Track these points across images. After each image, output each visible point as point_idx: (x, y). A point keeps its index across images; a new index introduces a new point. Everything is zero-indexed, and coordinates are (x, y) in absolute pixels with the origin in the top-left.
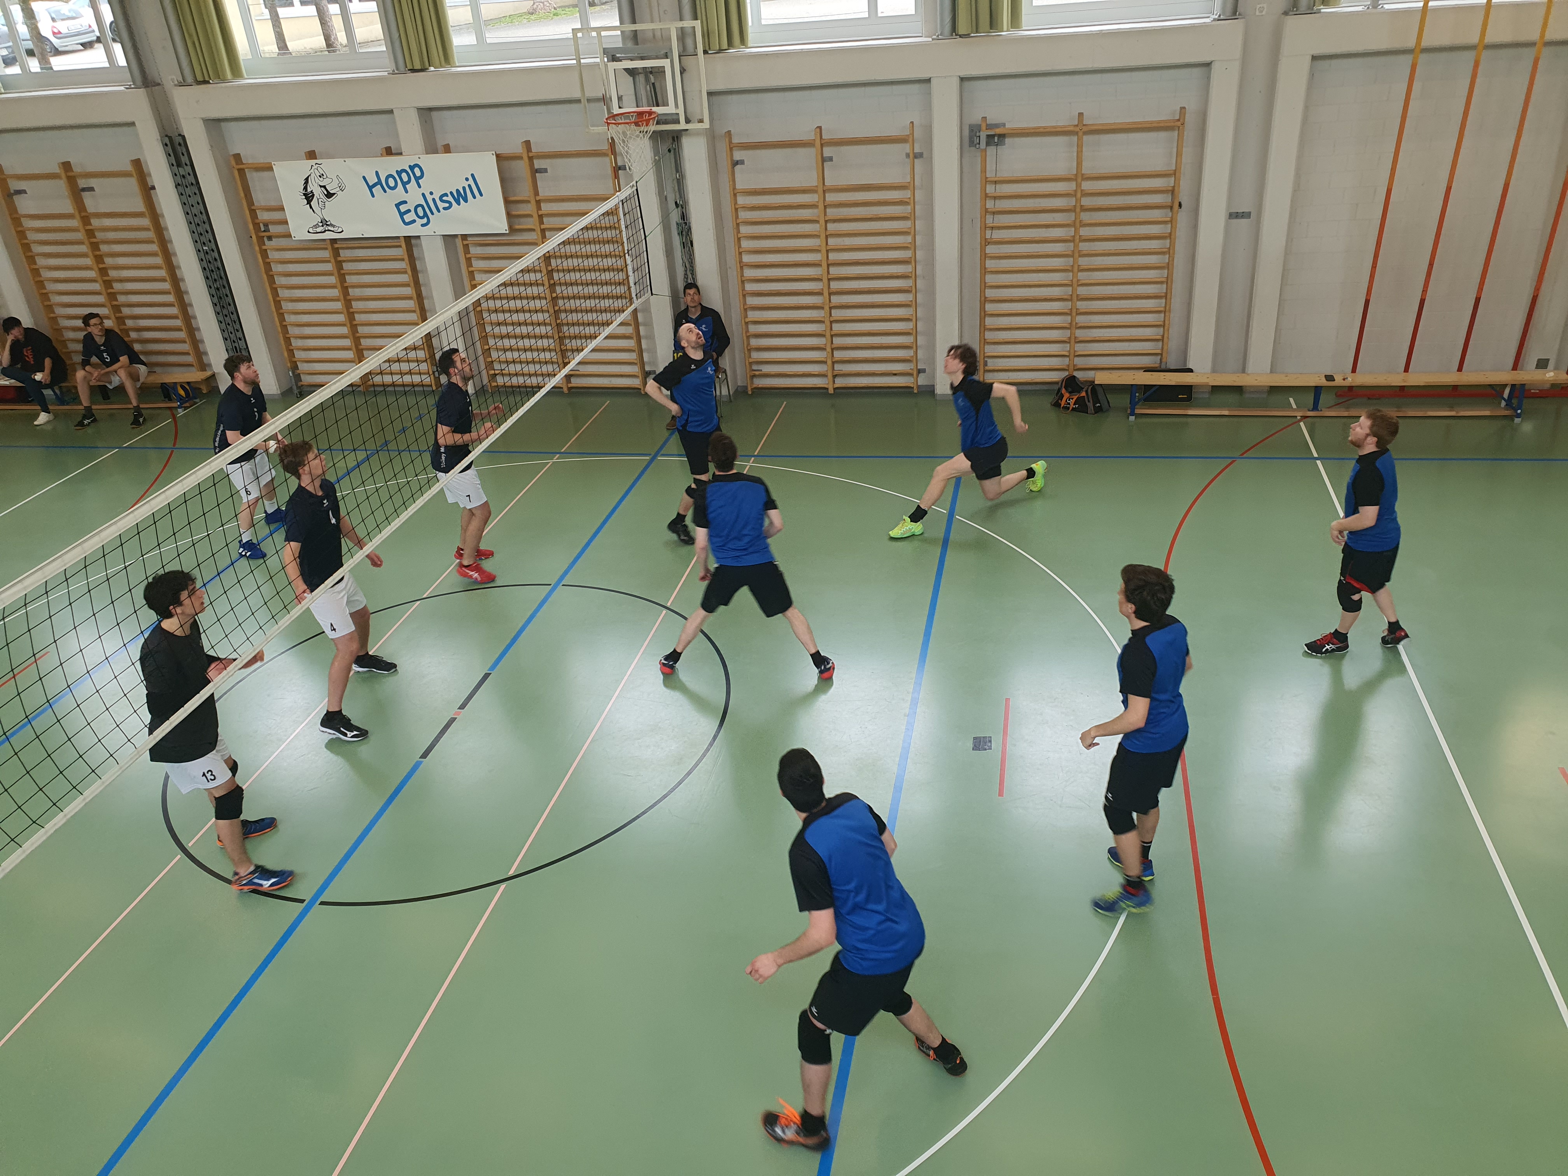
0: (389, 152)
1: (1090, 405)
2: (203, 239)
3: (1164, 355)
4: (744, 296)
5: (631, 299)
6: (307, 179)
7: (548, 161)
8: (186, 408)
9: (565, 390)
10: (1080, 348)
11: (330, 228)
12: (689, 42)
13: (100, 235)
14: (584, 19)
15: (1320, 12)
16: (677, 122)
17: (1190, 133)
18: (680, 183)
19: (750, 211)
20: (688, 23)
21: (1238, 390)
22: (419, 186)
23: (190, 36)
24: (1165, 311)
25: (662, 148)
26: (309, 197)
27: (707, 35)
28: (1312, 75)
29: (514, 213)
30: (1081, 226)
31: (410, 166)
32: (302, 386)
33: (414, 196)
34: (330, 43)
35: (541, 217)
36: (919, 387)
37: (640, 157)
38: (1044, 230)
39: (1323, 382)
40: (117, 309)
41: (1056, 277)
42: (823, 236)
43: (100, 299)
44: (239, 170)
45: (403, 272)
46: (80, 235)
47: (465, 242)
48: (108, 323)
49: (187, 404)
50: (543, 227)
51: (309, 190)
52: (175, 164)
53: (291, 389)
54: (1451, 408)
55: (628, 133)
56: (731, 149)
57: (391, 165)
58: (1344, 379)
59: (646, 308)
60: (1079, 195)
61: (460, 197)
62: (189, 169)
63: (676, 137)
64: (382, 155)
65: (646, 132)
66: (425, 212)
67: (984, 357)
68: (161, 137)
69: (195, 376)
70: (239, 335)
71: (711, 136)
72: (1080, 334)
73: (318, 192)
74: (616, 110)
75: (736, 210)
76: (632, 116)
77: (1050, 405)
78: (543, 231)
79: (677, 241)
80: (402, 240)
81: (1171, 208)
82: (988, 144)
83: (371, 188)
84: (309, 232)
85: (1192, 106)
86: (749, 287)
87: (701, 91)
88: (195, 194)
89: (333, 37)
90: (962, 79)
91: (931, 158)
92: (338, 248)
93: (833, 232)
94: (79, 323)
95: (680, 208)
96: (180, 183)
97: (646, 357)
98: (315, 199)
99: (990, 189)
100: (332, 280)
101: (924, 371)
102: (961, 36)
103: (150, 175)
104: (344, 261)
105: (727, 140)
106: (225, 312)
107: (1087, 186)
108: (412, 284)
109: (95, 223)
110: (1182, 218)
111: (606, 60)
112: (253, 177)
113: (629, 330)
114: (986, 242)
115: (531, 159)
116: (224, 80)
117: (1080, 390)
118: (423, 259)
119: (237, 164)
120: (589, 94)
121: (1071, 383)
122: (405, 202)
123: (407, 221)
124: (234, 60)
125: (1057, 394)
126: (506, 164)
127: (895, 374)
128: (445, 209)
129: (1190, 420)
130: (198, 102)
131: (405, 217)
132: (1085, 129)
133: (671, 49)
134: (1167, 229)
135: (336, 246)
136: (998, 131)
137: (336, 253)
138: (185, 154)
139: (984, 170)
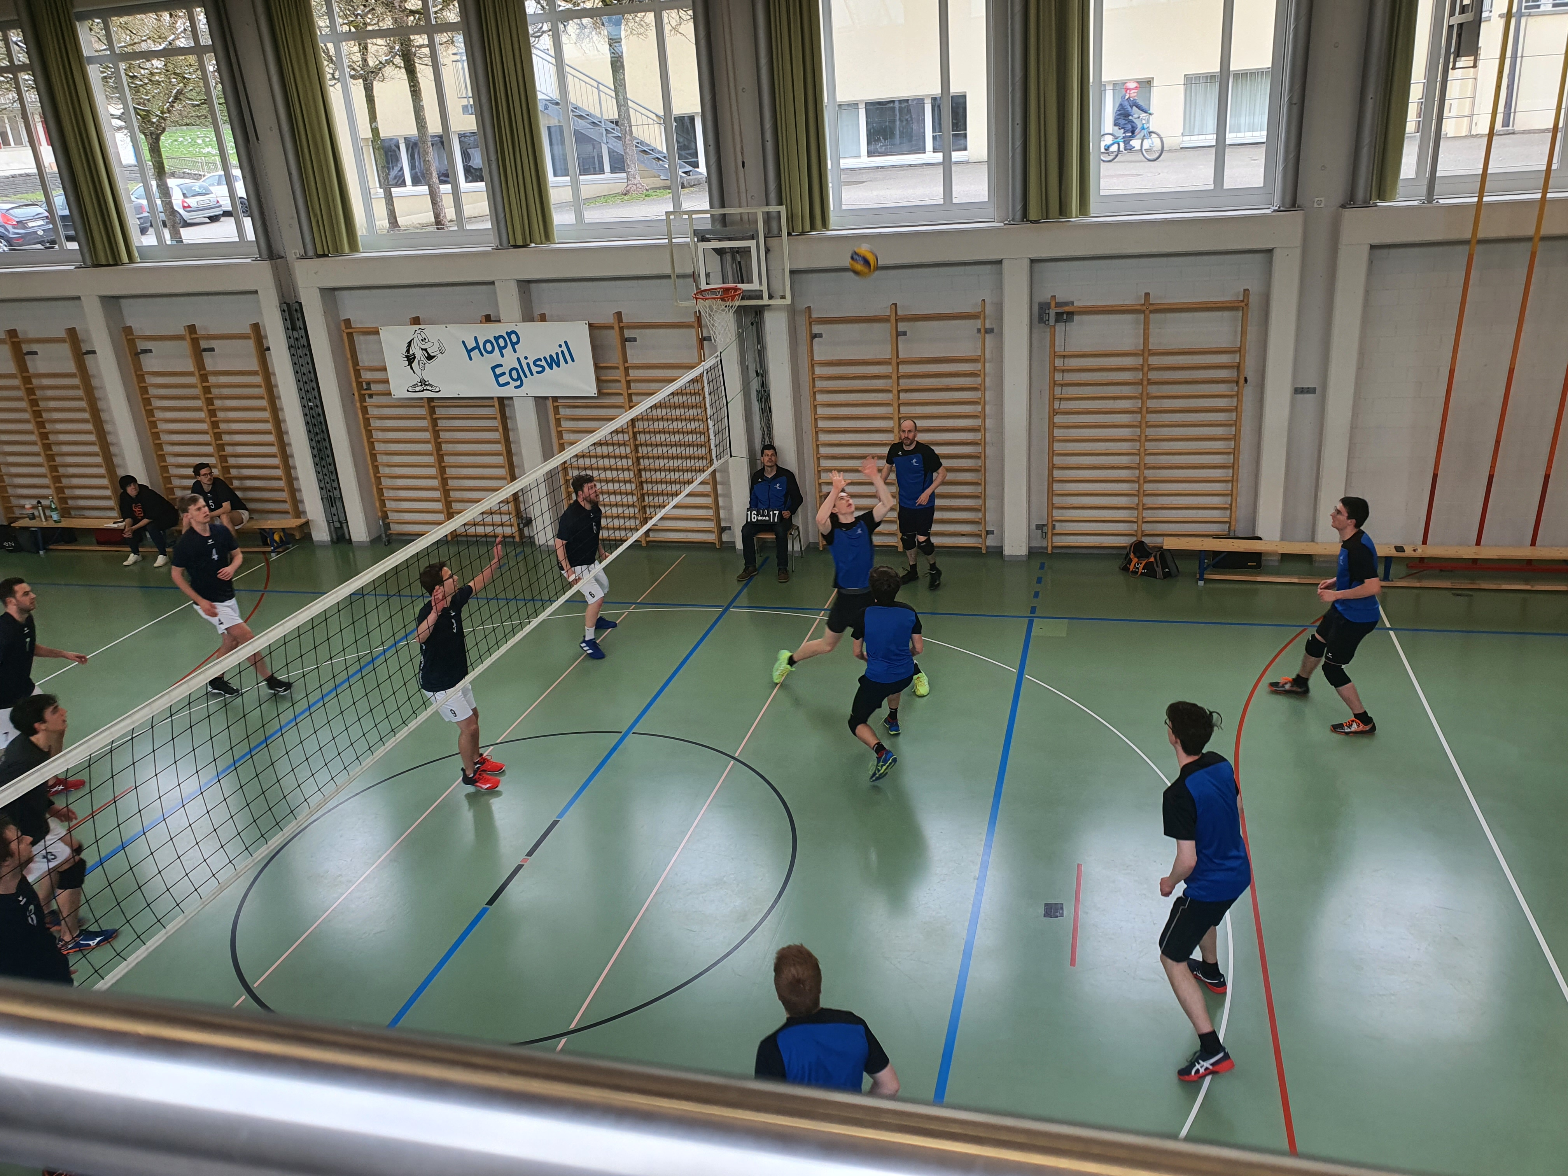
0: (488, 319)
1: (1159, 570)
2: (309, 396)
3: (1233, 523)
4: (818, 459)
5: (711, 460)
6: (410, 343)
7: (637, 331)
8: (279, 553)
9: (644, 544)
10: (1148, 515)
11: (428, 388)
12: (774, 225)
13: (215, 391)
14: (677, 202)
15: (1377, 206)
16: (762, 298)
17: (1254, 313)
18: (761, 354)
19: (826, 380)
20: (773, 209)
21: (1307, 558)
22: (515, 351)
23: (315, 215)
24: (1233, 481)
25: (747, 321)
26: (410, 359)
27: (791, 218)
28: (1371, 262)
29: (603, 378)
30: (1148, 398)
31: (507, 333)
32: (391, 534)
33: (509, 360)
34: (438, 222)
35: (628, 382)
36: (987, 547)
37: (725, 330)
38: (1112, 401)
39: (1393, 553)
40: (223, 459)
41: (1125, 446)
42: (896, 405)
43: (210, 449)
44: (347, 333)
45: (495, 430)
46: (197, 391)
47: (556, 404)
48: (216, 472)
49: (280, 550)
50: (630, 391)
51: (411, 352)
52: (290, 328)
53: (380, 537)
54: (1526, 581)
55: (714, 307)
56: (810, 323)
57: (489, 331)
58: (1414, 550)
59: (725, 469)
60: (1146, 369)
61: (553, 362)
62: (302, 332)
63: (758, 312)
64: (481, 322)
65: (732, 307)
66: (519, 375)
67: (1052, 521)
68: (280, 304)
69: (291, 523)
70: (335, 485)
71: (792, 311)
72: (1148, 501)
73: (419, 354)
74: (704, 286)
75: (813, 379)
76: (719, 292)
77: (1118, 569)
78: (630, 396)
79: (756, 406)
80: (496, 400)
81: (1237, 383)
82: (1057, 321)
83: (469, 352)
84: (408, 391)
85: (1255, 287)
86: (823, 451)
87: (784, 269)
88: (306, 355)
89: (442, 215)
90: (1032, 261)
91: (1001, 333)
92: (434, 407)
93: (905, 401)
94: (190, 471)
95: (760, 377)
96: (293, 345)
97: (722, 513)
98: (416, 361)
99: (1058, 363)
100: (427, 435)
101: (992, 532)
102: (1031, 222)
103: (266, 337)
104: (440, 418)
105: (807, 314)
106: (323, 463)
107: (1154, 361)
108: (503, 441)
109: (212, 380)
110: (1248, 393)
111: (696, 239)
112: (359, 340)
113: (708, 488)
114: (1054, 412)
115: (621, 329)
116: (342, 254)
117: (1148, 555)
118: (514, 418)
119: (347, 328)
120: (678, 271)
121: (1140, 548)
122: (501, 365)
123: (501, 383)
124: (353, 236)
125: (1125, 558)
126: (597, 332)
127: (963, 535)
128: (538, 372)
129: (1259, 586)
130: (316, 273)
131: (500, 379)
132: (1151, 308)
133: (757, 231)
134: (1234, 402)
135: (433, 404)
136: (1067, 309)
137: (432, 410)
138: (300, 319)
139: (1053, 344)
